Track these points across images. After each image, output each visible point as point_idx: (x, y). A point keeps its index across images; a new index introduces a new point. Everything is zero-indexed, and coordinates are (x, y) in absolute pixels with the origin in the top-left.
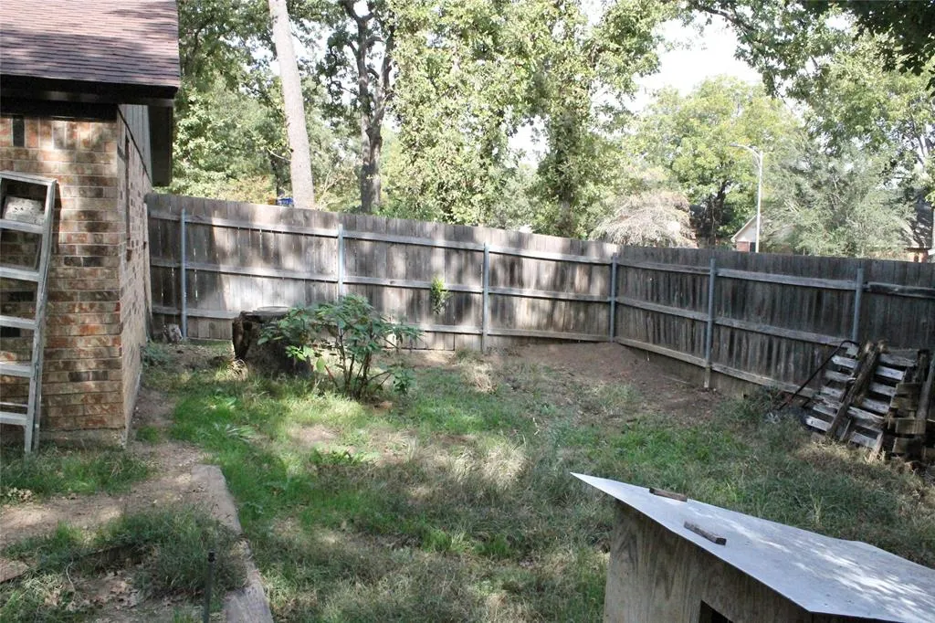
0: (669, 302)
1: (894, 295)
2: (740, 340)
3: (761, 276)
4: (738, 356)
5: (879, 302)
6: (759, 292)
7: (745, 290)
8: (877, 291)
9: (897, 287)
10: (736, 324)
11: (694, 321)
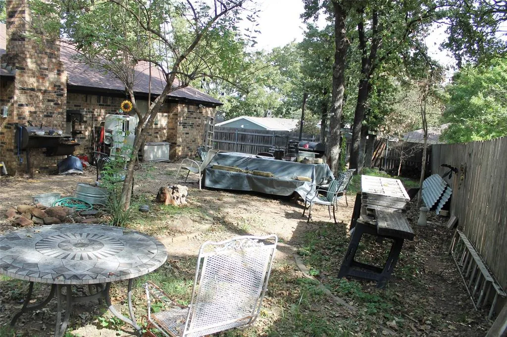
0: (221, 139)
1: (280, 137)
2: (244, 147)
3: (250, 134)
4: (243, 150)
5: (277, 138)
6: (249, 137)
7: (245, 136)
8: (276, 136)
9: (280, 136)
10: (243, 143)
11: (229, 143)
